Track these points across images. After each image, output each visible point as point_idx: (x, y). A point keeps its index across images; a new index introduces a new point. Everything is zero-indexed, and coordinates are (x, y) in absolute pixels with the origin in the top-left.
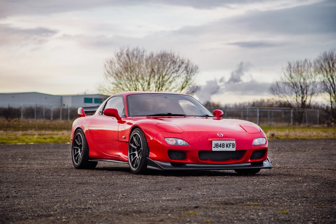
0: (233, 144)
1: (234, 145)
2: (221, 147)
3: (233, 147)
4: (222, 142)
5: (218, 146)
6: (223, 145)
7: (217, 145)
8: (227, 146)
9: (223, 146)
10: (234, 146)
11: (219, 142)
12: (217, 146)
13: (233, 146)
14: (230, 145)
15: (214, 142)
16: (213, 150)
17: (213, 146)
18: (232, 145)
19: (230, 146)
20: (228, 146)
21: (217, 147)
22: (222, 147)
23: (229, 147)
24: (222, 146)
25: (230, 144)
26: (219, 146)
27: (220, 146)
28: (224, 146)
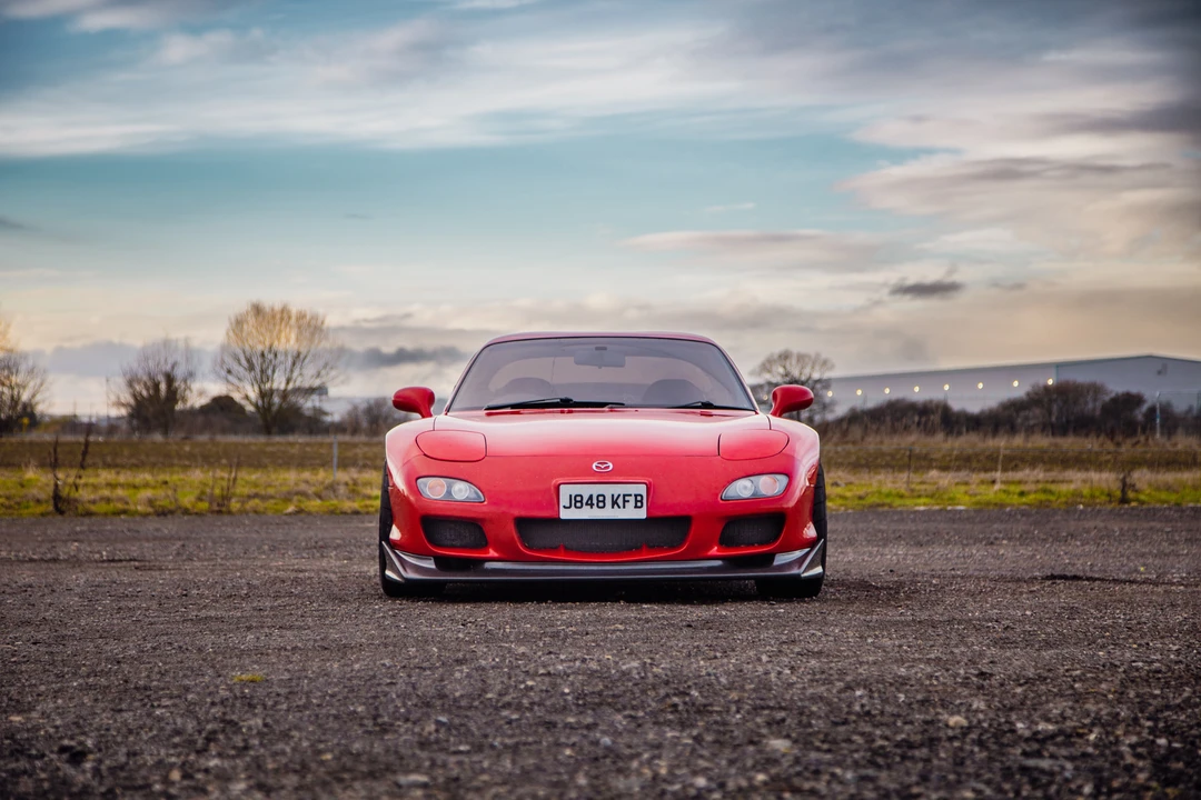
0: (636, 496)
1: (639, 498)
2: (592, 505)
3: (636, 507)
4: (595, 490)
5: (581, 502)
6: (601, 499)
7: (578, 499)
8: (614, 503)
9: (598, 501)
10: (639, 504)
11: (586, 491)
12: (576, 502)
13: (636, 501)
14: (627, 498)
15: (566, 492)
16: (562, 517)
17: (564, 501)
18: (632, 499)
19: (625, 501)
20: (620, 501)
21: (579, 505)
22: (595, 507)
23: (621, 505)
24: (595, 501)
25: (624, 496)
26: (584, 501)
27: (587, 504)
28: (604, 501)
